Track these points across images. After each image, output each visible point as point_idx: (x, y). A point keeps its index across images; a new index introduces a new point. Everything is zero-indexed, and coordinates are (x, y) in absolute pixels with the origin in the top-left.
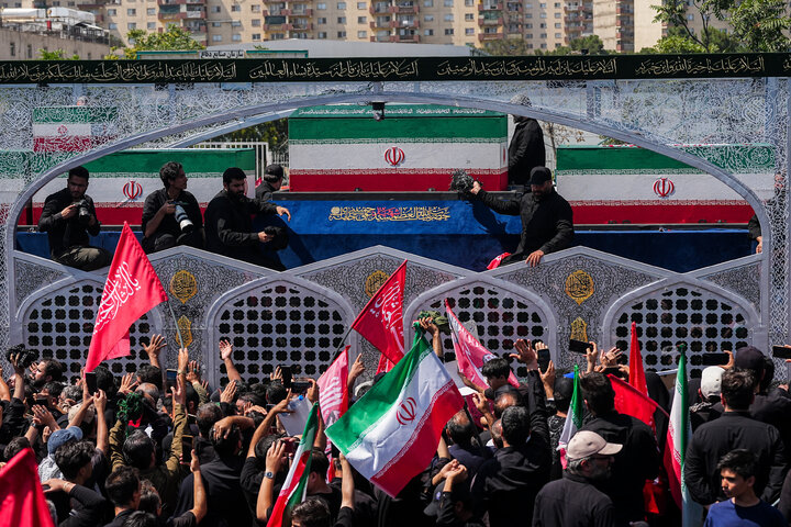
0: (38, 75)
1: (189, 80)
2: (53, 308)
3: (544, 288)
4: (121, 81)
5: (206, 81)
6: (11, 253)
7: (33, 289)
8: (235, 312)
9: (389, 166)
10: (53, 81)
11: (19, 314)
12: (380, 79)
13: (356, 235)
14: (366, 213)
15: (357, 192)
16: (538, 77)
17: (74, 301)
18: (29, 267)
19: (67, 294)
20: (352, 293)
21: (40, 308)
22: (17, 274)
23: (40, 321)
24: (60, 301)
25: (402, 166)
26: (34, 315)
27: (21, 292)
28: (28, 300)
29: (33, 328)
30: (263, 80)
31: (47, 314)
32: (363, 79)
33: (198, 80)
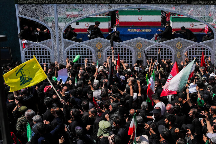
0: (67, 2)
1: (99, 3)
2: (72, 50)
3: (172, 46)
4: (85, 3)
5: (103, 4)
6: (63, 39)
7: (68, 46)
8: (110, 51)
9: (139, 21)
10: (70, 3)
11: (65, 52)
12: (139, 4)
13: (133, 35)
14: (135, 30)
15: (133, 26)
16: (171, 4)
17: (76, 49)
18: (67, 42)
19: (75, 48)
20: (134, 47)
21: (69, 50)
22: (64, 43)
23: (69, 53)
24: (74, 49)
25: (141, 20)
26: (68, 52)
27: (65, 47)
28: (67, 49)
29: (68, 54)
30: (115, 4)
31: (71, 52)
32: (136, 4)
33: (101, 3)
